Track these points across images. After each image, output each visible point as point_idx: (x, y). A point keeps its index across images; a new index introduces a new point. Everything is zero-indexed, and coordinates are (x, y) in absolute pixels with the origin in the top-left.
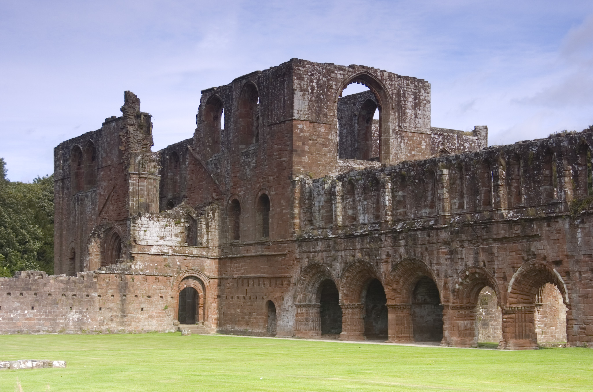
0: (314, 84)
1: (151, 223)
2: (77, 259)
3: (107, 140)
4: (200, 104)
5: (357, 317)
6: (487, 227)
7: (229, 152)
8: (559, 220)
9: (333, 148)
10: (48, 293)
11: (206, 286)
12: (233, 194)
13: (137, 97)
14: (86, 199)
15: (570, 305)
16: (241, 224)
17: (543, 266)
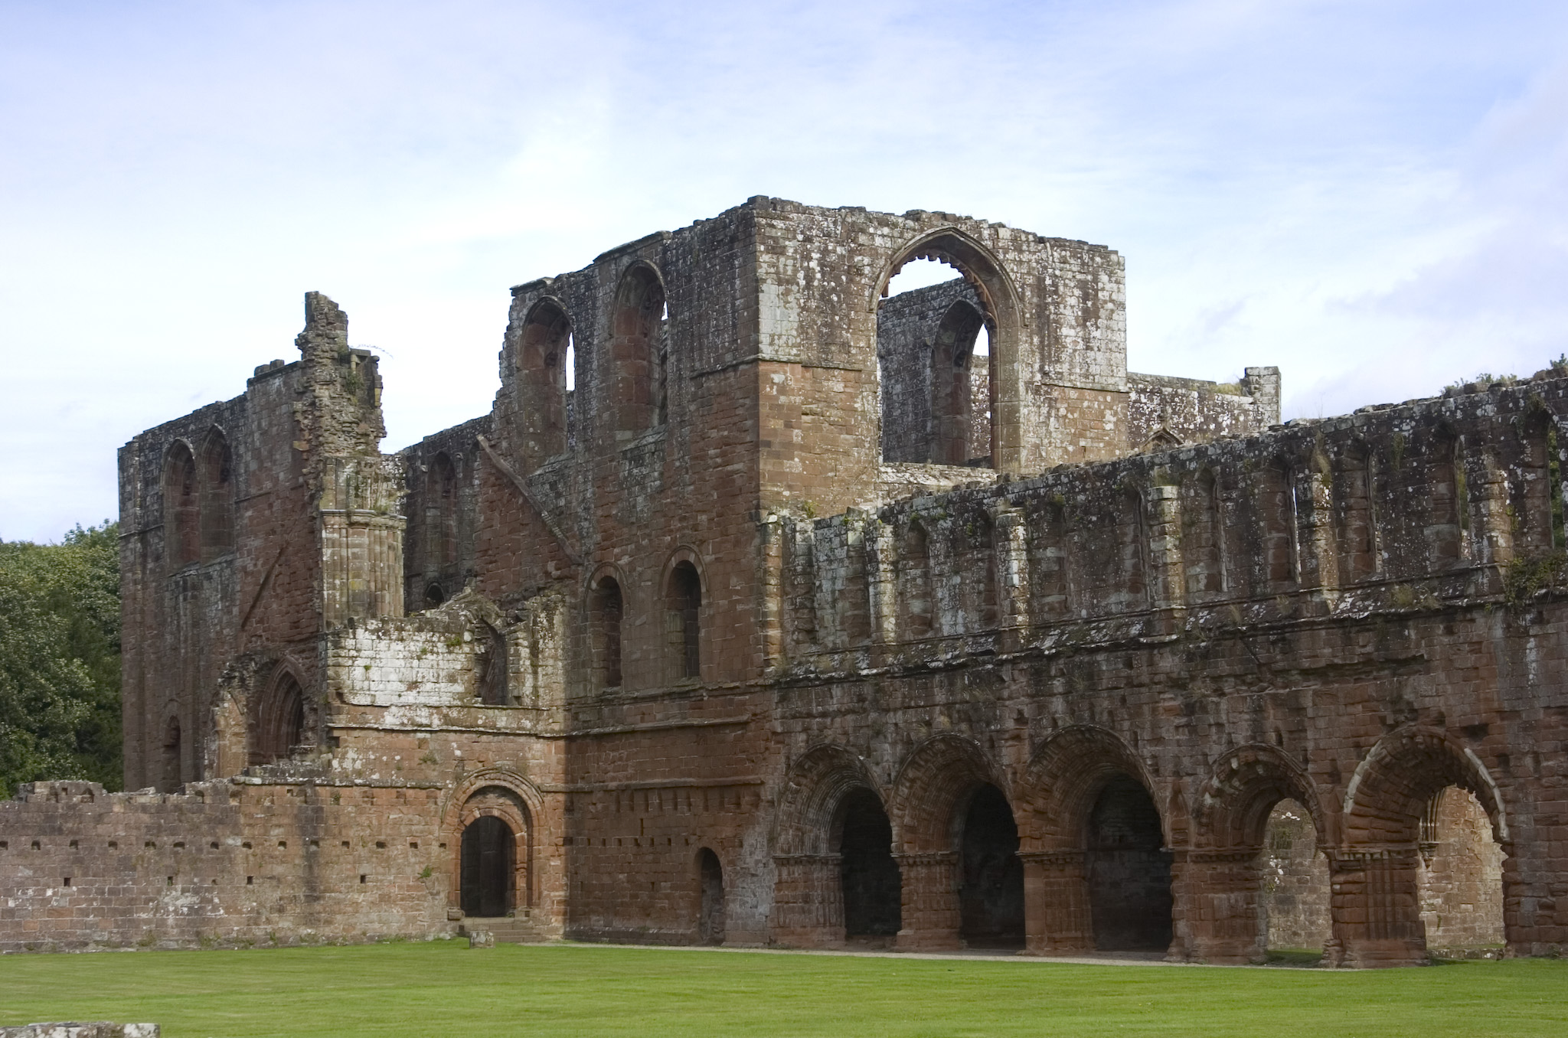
0: (813, 264)
1: (383, 645)
2: (186, 748)
3: (259, 424)
4: (508, 323)
5: (942, 888)
6: (1284, 639)
7: (588, 449)
8: (1475, 615)
9: (869, 433)
10: (108, 839)
11: (533, 814)
12: (602, 564)
13: (340, 308)
14: (206, 584)
15: (1512, 844)
16: (625, 643)
17: (1435, 741)
